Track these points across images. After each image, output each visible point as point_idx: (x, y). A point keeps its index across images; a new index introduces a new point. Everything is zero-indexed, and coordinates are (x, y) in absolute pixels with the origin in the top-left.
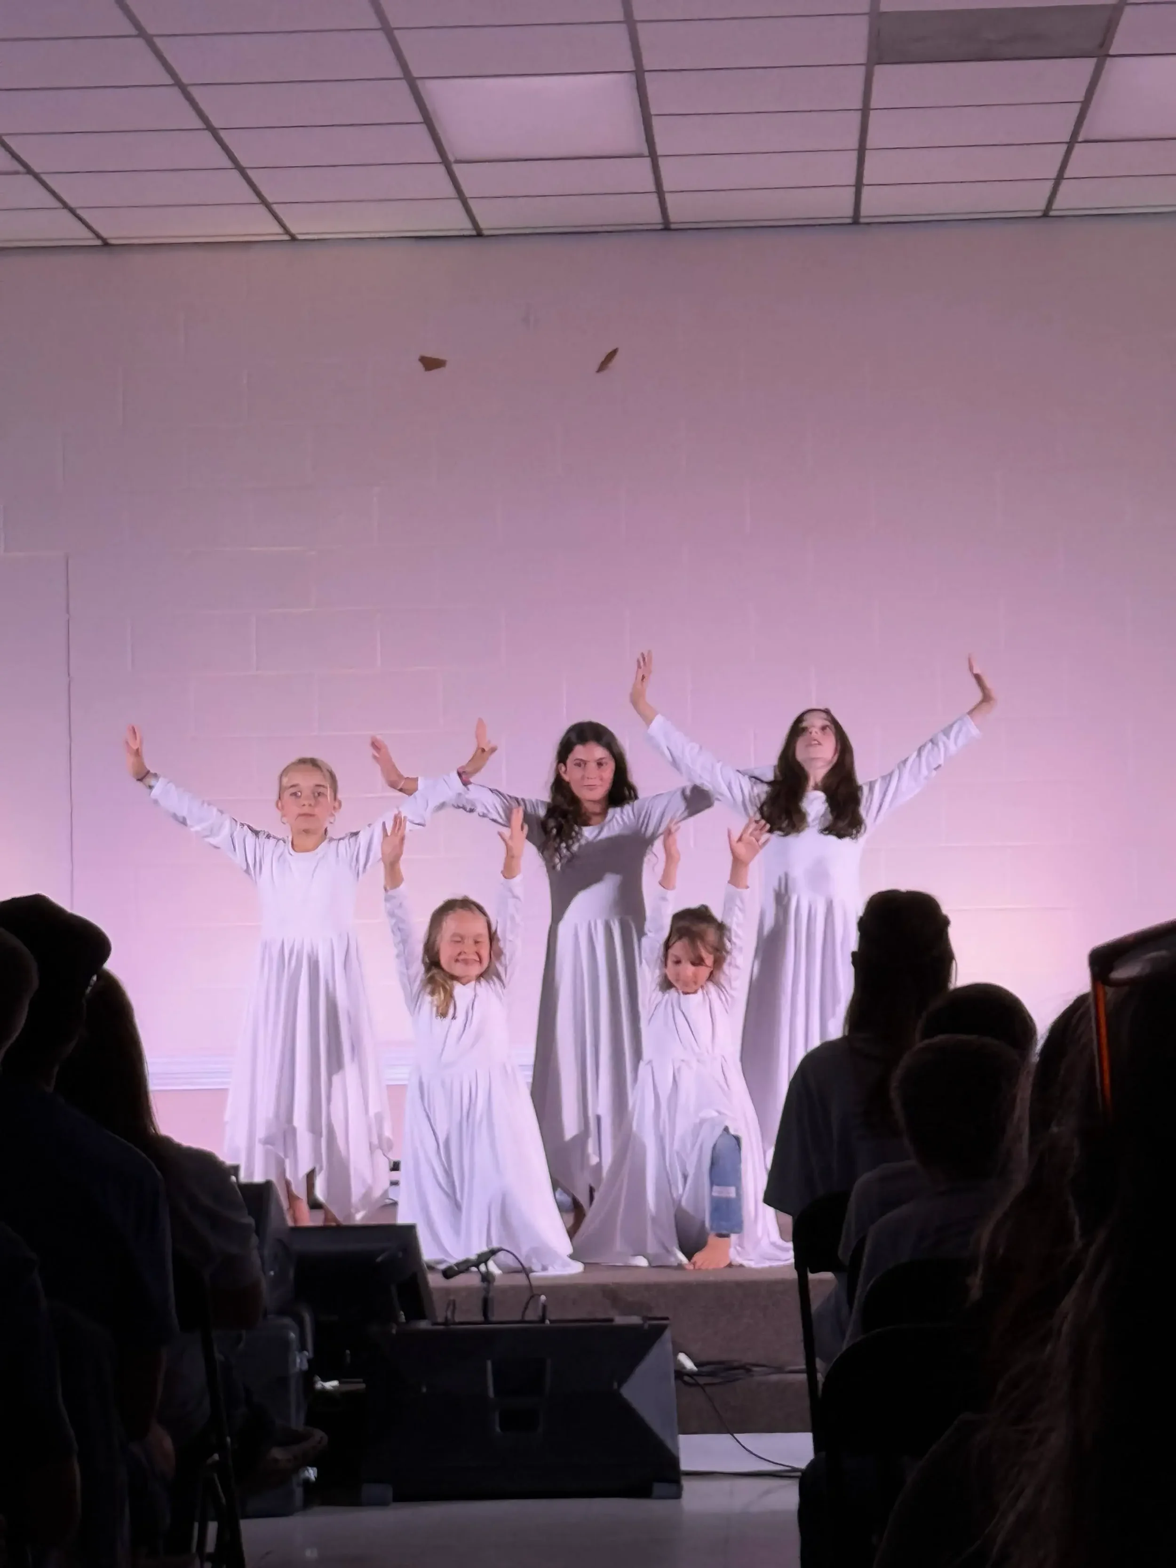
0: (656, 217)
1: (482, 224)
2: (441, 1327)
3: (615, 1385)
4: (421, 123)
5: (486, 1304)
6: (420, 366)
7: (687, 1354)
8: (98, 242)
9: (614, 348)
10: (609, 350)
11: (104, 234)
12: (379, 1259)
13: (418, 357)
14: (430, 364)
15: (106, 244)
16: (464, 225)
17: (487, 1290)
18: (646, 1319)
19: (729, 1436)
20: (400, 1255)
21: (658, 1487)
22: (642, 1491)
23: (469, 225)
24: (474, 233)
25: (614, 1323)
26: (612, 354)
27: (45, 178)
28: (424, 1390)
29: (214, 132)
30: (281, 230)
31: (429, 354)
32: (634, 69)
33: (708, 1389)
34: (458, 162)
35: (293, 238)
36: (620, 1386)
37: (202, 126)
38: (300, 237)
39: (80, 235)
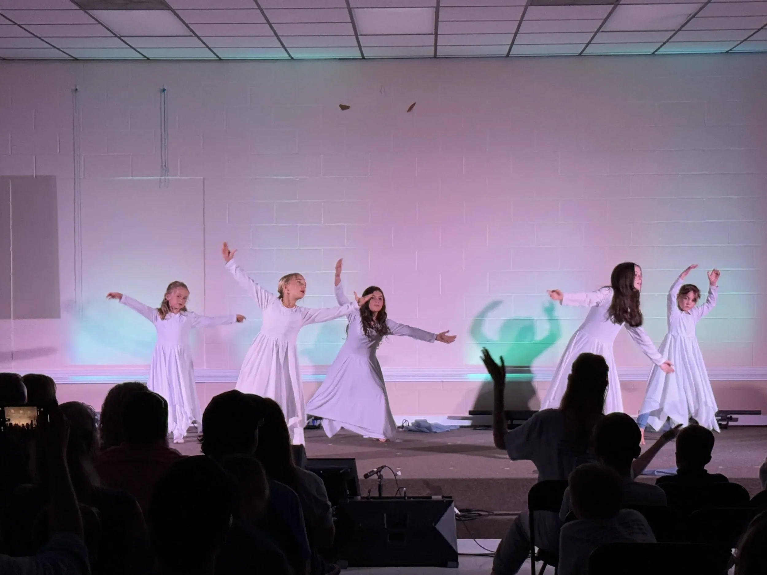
0: (432, 53)
1: (365, 55)
2: (366, 500)
3: (434, 524)
4: (350, 22)
5: (380, 487)
6: (340, 109)
7: (456, 508)
8: (217, 59)
9: (414, 102)
10: (412, 103)
11: (220, 56)
12: (341, 472)
13: (339, 105)
14: (344, 107)
15: (220, 59)
16: (359, 55)
17: (380, 482)
18: (443, 497)
19: (473, 540)
20: (349, 470)
21: (450, 563)
22: (443, 564)
23: (360, 55)
24: (361, 58)
25: (432, 500)
26: (414, 105)
27: (202, 38)
28: (360, 525)
29: (270, 24)
30: (288, 56)
31: (344, 104)
32: (435, 6)
33: (465, 522)
34: (361, 35)
35: (292, 58)
36: (435, 524)
37: (265, 22)
38: (294, 58)
39: (212, 56)
